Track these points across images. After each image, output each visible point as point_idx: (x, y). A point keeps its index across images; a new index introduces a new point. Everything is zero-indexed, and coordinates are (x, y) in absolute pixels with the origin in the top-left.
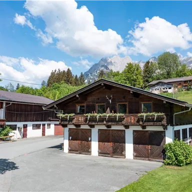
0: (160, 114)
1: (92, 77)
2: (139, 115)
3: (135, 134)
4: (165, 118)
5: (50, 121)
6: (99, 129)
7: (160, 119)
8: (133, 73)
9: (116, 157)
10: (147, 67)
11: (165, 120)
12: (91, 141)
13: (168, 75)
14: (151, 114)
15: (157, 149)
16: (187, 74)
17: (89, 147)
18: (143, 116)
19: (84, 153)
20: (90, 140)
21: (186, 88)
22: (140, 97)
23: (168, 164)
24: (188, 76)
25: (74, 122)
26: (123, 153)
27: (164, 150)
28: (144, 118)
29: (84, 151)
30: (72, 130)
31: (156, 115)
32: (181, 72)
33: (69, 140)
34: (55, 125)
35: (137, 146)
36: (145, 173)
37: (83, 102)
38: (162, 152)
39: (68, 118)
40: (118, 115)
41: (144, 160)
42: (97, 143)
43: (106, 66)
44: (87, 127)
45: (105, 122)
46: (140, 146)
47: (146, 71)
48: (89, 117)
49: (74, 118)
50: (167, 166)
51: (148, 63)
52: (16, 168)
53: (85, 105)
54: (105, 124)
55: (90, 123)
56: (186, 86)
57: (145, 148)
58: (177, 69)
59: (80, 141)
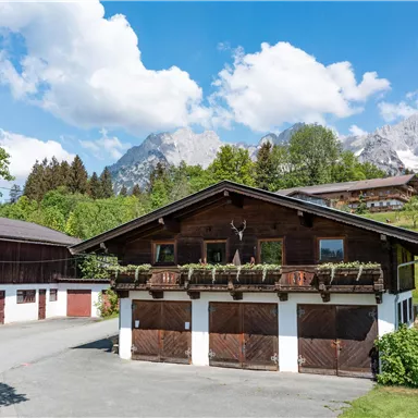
0: (370, 266)
1: (125, 179)
2: (320, 267)
3: (302, 312)
4: (382, 276)
5: (57, 281)
6: (210, 303)
7: (369, 278)
8: (234, 170)
9: (255, 367)
10: (265, 158)
11: (381, 279)
12: (190, 330)
13: (312, 176)
14: (349, 265)
15: (358, 349)
16: (356, 175)
17: (186, 345)
18: (330, 270)
19: (172, 359)
20: (187, 327)
21: (356, 206)
22: (316, 225)
23: (390, 383)
24: (357, 180)
25: (150, 283)
26: (274, 358)
27: (374, 349)
28: (333, 276)
29: (173, 355)
30: (141, 304)
31: (361, 267)
32: (341, 169)
33: (133, 327)
34: (69, 291)
35: (308, 340)
36: (345, 405)
37: (169, 237)
38: (370, 355)
39: (137, 274)
40: (266, 267)
41: (324, 374)
42: (207, 334)
43: (160, 153)
44: (183, 297)
45: (231, 285)
46: (315, 341)
47: (262, 167)
48: (191, 272)
49: (151, 276)
50: (388, 389)
51: (267, 147)
52: (21, 398)
53: (175, 243)
54: (230, 290)
55: (193, 288)
56: (354, 202)
57: (328, 345)
58: (333, 164)
59: (162, 331)
